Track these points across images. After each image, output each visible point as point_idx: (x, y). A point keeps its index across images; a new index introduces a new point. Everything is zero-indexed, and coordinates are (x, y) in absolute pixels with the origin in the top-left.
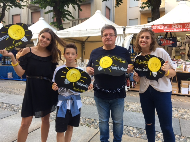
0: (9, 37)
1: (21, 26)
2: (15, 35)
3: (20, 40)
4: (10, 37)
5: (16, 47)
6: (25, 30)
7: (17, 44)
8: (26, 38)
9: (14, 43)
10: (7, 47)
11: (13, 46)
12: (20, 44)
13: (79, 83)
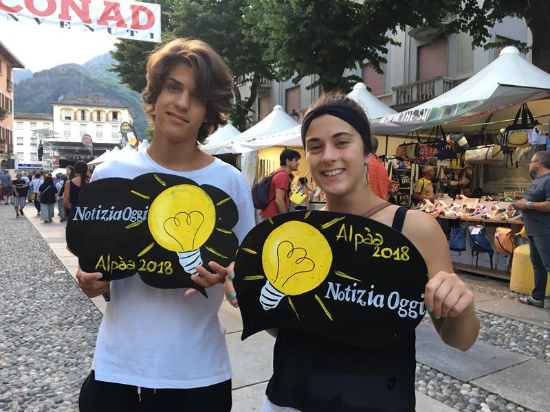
0: (146, 222)
1: (215, 203)
2: (170, 226)
3: (173, 256)
4: (145, 225)
5: (141, 273)
6: (218, 224)
7: (150, 267)
8: (200, 260)
9: (143, 257)
10: (109, 257)
11: (134, 265)
12: (163, 270)
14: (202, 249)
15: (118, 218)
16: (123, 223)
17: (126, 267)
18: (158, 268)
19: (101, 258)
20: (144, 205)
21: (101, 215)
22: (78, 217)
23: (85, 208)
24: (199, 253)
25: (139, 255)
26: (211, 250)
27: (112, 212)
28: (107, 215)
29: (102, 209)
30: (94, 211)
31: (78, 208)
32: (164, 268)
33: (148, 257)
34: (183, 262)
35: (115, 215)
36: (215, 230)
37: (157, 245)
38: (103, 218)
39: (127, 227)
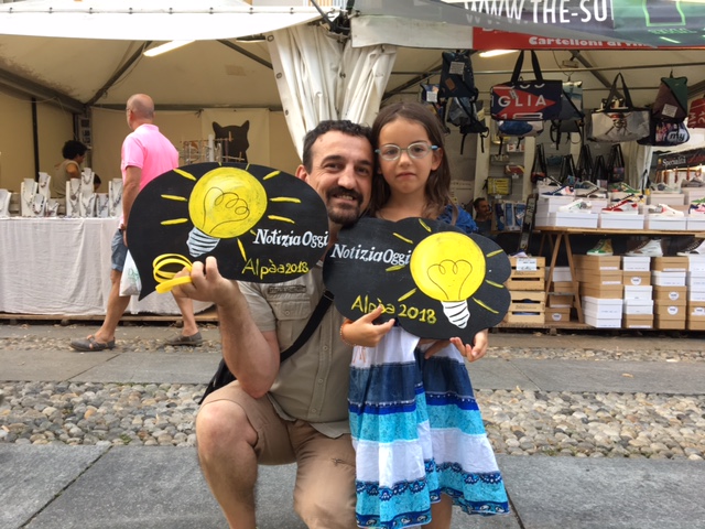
0: (408, 266)
2: (434, 271)
6: (487, 277)
9: (403, 302)
10: (366, 298)
11: (393, 310)
12: (426, 318)
13: (269, 234)
14: (470, 300)
15: (379, 260)
16: (383, 265)
17: (384, 310)
18: (420, 316)
19: (359, 299)
20: (406, 249)
21: (360, 255)
22: (336, 254)
23: (344, 246)
24: (466, 305)
25: (400, 300)
26: (480, 303)
27: (372, 253)
28: (367, 255)
29: (362, 249)
30: (353, 250)
31: (337, 246)
32: (426, 316)
33: (408, 302)
34: (448, 312)
35: (375, 256)
36: (484, 282)
37: (418, 291)
38: (362, 257)
39: (388, 270)
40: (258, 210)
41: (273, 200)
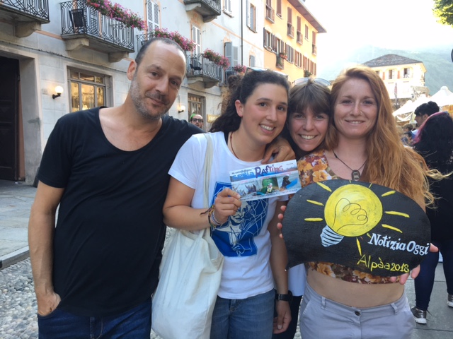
13: (381, 238)
40: (375, 219)
41: (387, 212)
